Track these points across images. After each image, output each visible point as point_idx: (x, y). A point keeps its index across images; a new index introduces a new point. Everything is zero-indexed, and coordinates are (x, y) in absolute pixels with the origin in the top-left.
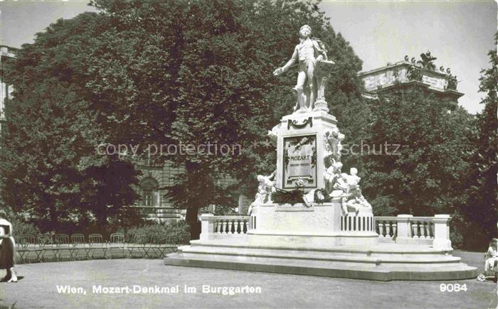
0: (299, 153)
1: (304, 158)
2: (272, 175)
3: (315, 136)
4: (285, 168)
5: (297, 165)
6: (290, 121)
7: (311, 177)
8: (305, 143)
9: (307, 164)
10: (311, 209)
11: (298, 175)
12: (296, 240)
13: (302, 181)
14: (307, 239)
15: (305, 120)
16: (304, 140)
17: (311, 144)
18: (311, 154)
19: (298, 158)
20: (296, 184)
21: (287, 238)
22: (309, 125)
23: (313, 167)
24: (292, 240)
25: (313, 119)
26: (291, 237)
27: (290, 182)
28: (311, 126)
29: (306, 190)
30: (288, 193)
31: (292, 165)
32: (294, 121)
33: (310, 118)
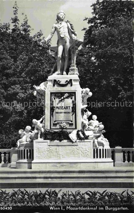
0: (62, 104)
1: (66, 108)
2: (41, 119)
3: (75, 93)
4: (52, 114)
5: (61, 113)
6: (55, 81)
7: (72, 121)
8: (67, 98)
9: (69, 113)
10: (75, 144)
11: (62, 120)
12: (66, 166)
13: (65, 124)
14: (74, 165)
15: (67, 81)
16: (66, 95)
17: (71, 99)
18: (71, 105)
19: (62, 108)
20: (60, 126)
21: (58, 165)
22: (69, 85)
23: (73, 114)
24: (62, 166)
25: (73, 81)
26: (61, 164)
27: (55, 125)
28: (71, 85)
29: (68, 131)
30: (55, 132)
31: (57, 113)
32: (59, 81)
33: (71, 80)
